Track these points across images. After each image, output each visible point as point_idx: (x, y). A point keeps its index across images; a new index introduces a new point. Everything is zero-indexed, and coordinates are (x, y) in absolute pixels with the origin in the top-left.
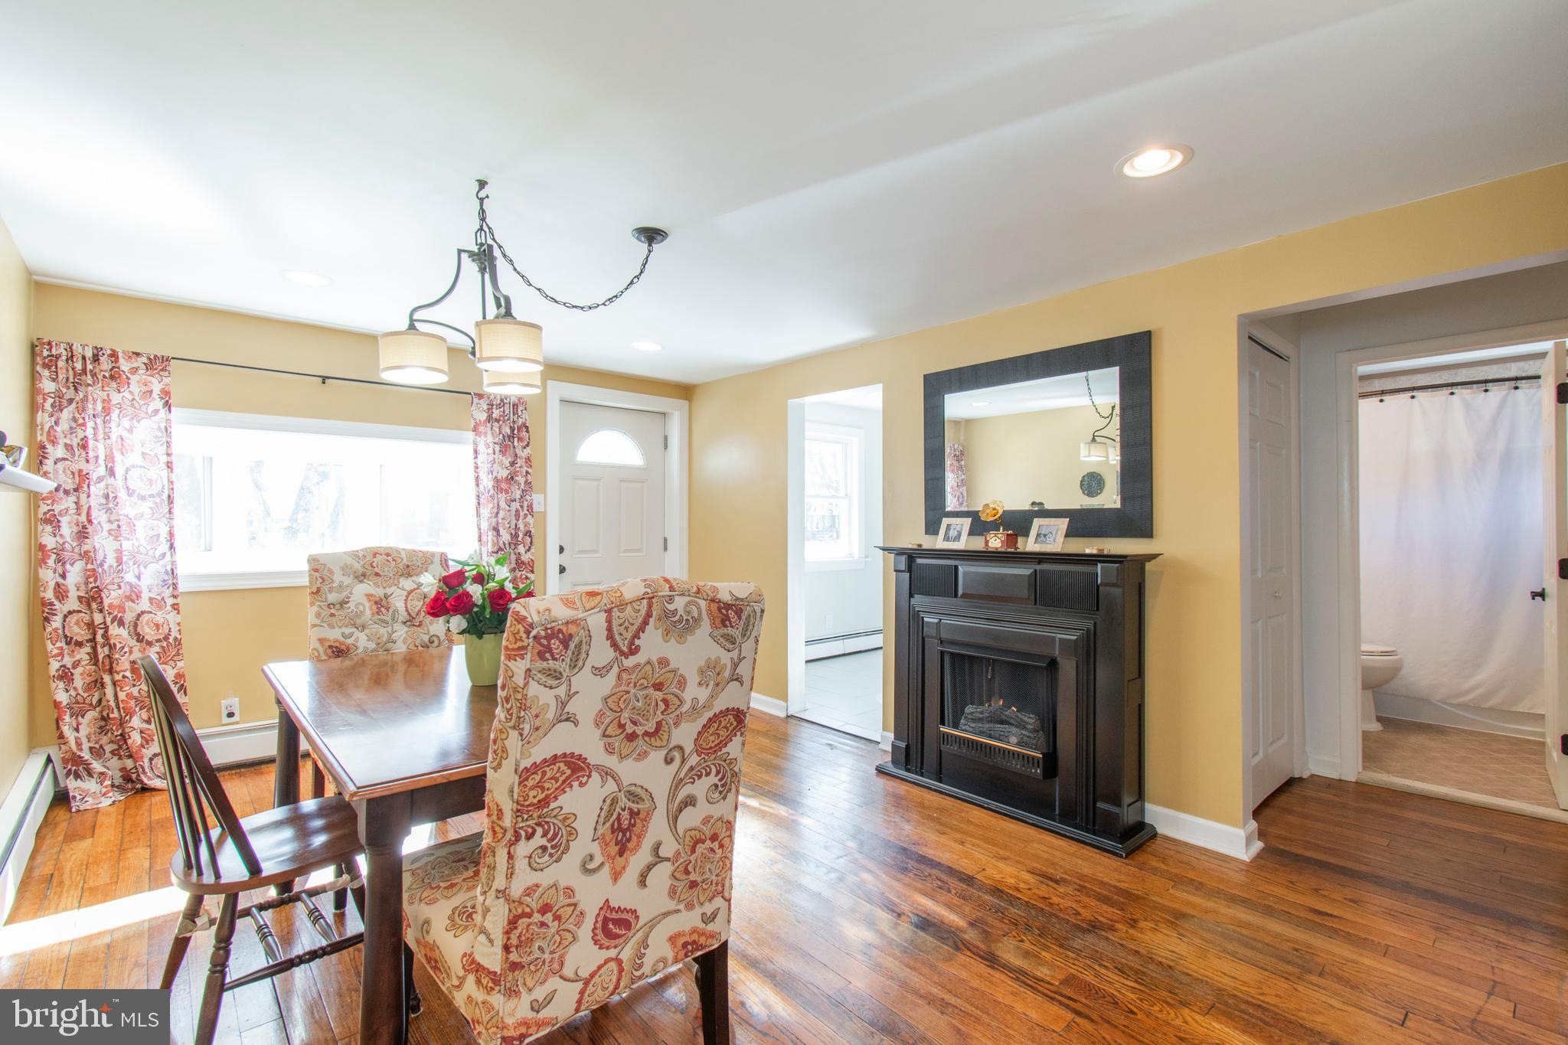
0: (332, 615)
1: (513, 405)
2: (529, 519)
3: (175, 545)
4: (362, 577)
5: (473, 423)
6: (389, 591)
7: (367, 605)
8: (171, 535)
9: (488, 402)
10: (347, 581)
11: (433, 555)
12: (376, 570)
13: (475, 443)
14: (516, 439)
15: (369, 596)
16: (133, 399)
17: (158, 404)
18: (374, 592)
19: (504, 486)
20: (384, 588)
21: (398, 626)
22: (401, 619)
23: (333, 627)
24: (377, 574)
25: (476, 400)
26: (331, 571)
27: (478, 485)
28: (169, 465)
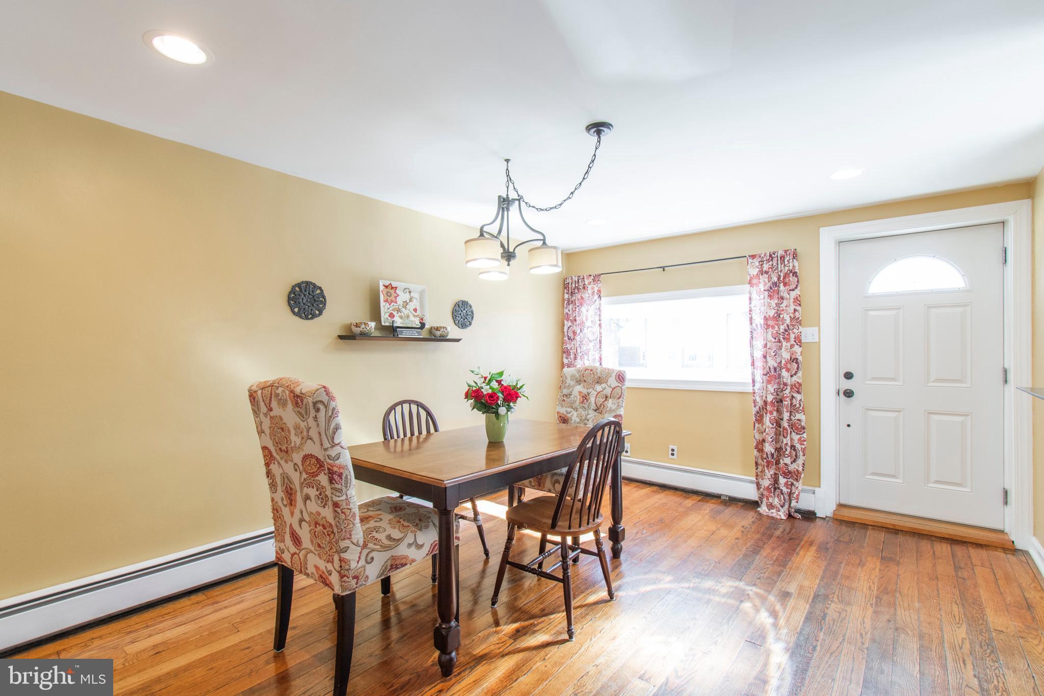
0: (564, 400)
1: (781, 258)
2: (797, 349)
3: (602, 363)
4: (579, 382)
5: (749, 278)
6: (589, 391)
7: (579, 397)
8: (601, 358)
9: (759, 260)
10: (572, 383)
11: (613, 371)
12: (585, 378)
13: (750, 293)
14: (782, 284)
15: (580, 392)
16: (589, 296)
17: (596, 297)
18: (582, 391)
19: (771, 323)
20: (587, 389)
21: (591, 412)
22: (592, 407)
23: (563, 407)
24: (585, 381)
25: (750, 261)
26: (566, 378)
27: (751, 324)
28: (600, 325)
